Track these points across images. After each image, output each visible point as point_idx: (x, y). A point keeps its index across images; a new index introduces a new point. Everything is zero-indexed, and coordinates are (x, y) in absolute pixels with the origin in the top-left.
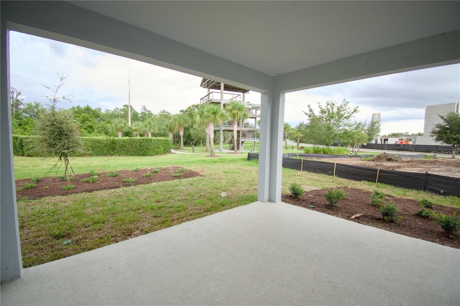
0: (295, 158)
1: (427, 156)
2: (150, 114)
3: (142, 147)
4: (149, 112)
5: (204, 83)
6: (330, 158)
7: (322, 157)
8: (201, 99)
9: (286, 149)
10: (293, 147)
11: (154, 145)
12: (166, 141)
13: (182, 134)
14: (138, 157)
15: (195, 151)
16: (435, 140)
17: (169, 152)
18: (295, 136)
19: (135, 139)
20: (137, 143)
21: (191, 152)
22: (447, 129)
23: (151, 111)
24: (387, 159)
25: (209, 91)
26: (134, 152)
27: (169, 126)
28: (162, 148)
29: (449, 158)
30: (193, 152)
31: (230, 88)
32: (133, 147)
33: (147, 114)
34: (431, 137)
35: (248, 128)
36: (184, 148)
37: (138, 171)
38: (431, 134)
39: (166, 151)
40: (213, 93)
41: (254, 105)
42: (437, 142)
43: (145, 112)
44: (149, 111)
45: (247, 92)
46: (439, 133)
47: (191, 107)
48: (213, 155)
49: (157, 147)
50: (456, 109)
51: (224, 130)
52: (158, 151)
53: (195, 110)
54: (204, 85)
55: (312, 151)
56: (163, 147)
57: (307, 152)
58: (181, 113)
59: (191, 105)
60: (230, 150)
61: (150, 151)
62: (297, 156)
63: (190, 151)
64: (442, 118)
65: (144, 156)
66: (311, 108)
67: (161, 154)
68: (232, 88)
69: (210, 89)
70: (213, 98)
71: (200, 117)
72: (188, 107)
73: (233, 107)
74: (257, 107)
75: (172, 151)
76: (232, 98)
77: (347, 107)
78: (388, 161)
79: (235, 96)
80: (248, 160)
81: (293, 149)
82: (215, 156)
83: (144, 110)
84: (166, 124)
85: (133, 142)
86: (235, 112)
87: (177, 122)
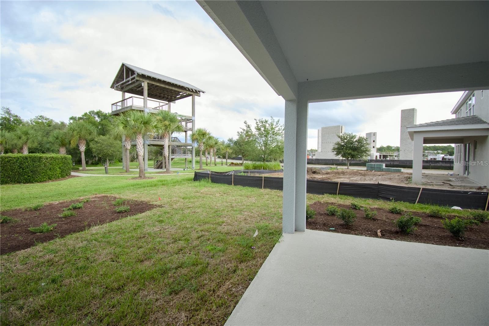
0: (239, 174)
1: (332, 168)
2: (18, 121)
3: (23, 169)
4: (15, 118)
5: (117, 85)
6: (270, 173)
7: (263, 173)
8: (113, 104)
9: (215, 165)
10: (222, 163)
11: (45, 166)
12: (64, 159)
13: (84, 149)
14: (18, 185)
15: (109, 171)
16: (336, 155)
17: (68, 175)
18: (223, 152)
19: (10, 157)
20: (13, 163)
21: (103, 174)
22: (343, 146)
23: (18, 115)
24: (312, 172)
25: (123, 96)
26: (9, 177)
27: (60, 138)
28: (58, 169)
29: (345, 169)
30: (106, 173)
31: (152, 95)
32: (5, 170)
33: (12, 119)
34: (333, 152)
35: (176, 143)
36: (87, 168)
37: (39, 209)
38: (333, 151)
39: (65, 174)
40: (134, 98)
41: (185, 117)
42: (336, 156)
43: (8, 117)
44: (16, 116)
45: (173, 102)
46: (338, 149)
47: (88, 113)
48: (143, 177)
49: (50, 169)
50: (341, 130)
51: (149, 144)
52: (52, 175)
53: (95, 118)
54: (117, 86)
55: (251, 167)
56: (60, 168)
57: (247, 168)
58: (72, 121)
59: (89, 111)
60: (155, 168)
61: (39, 174)
62: (241, 172)
63: (101, 172)
64: (339, 137)
65: (28, 183)
66: (248, 124)
67: (57, 178)
68: (155, 95)
69: (126, 93)
70: (134, 104)
71: (123, 128)
72: (83, 114)
73: (163, 117)
74: (187, 119)
75: (73, 173)
76: (158, 106)
77: (278, 124)
78: (314, 173)
79: (161, 104)
80: (194, 180)
81: (222, 165)
82: (145, 177)
83: (6, 115)
84: (55, 135)
85: (8, 161)
86: (167, 123)
87: (75, 132)
